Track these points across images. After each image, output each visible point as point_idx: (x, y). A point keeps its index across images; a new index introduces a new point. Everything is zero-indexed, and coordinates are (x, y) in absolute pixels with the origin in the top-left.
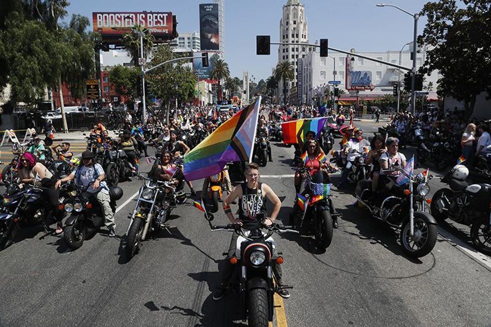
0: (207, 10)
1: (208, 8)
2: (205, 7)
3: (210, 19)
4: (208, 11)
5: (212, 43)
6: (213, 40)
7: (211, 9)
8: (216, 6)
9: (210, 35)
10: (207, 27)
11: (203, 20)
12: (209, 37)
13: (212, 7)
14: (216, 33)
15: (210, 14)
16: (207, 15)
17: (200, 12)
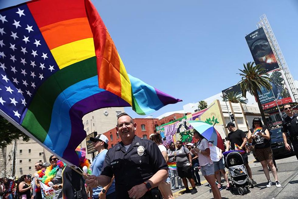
0: (253, 38)
1: (254, 36)
2: (251, 36)
3: (259, 44)
4: (255, 38)
5: (269, 64)
6: (269, 61)
7: (257, 35)
8: (261, 30)
9: (264, 58)
10: (259, 52)
11: (253, 48)
12: (264, 60)
13: (257, 33)
14: (270, 53)
15: (257, 40)
16: (255, 41)
17: (248, 43)
